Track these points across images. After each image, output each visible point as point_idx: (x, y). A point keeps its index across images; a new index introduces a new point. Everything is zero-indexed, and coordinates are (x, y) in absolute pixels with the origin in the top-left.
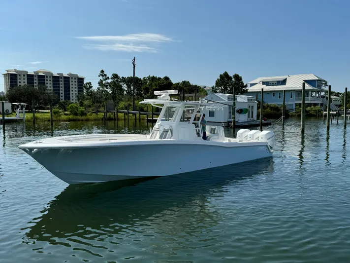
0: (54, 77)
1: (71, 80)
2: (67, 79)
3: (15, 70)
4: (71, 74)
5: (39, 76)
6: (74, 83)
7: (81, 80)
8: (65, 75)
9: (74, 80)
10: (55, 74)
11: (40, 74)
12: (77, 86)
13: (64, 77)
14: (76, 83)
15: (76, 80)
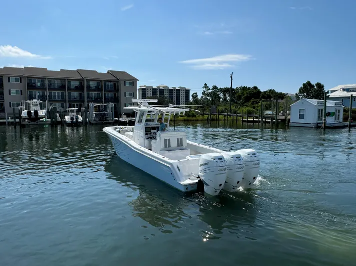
0: (170, 90)
1: (181, 91)
2: (178, 91)
3: (145, 86)
4: (180, 87)
5: (160, 89)
6: (183, 94)
7: (187, 92)
8: (177, 88)
9: (183, 92)
10: (170, 88)
11: (161, 88)
12: (185, 96)
13: (177, 90)
14: (185, 94)
15: (185, 92)
